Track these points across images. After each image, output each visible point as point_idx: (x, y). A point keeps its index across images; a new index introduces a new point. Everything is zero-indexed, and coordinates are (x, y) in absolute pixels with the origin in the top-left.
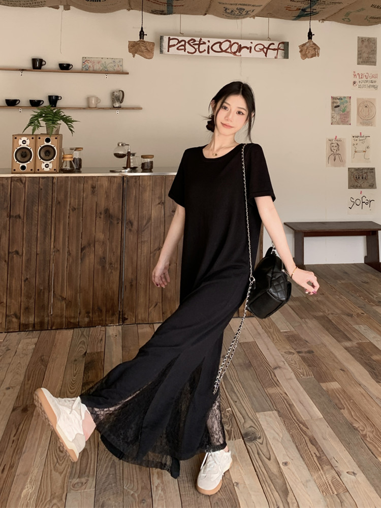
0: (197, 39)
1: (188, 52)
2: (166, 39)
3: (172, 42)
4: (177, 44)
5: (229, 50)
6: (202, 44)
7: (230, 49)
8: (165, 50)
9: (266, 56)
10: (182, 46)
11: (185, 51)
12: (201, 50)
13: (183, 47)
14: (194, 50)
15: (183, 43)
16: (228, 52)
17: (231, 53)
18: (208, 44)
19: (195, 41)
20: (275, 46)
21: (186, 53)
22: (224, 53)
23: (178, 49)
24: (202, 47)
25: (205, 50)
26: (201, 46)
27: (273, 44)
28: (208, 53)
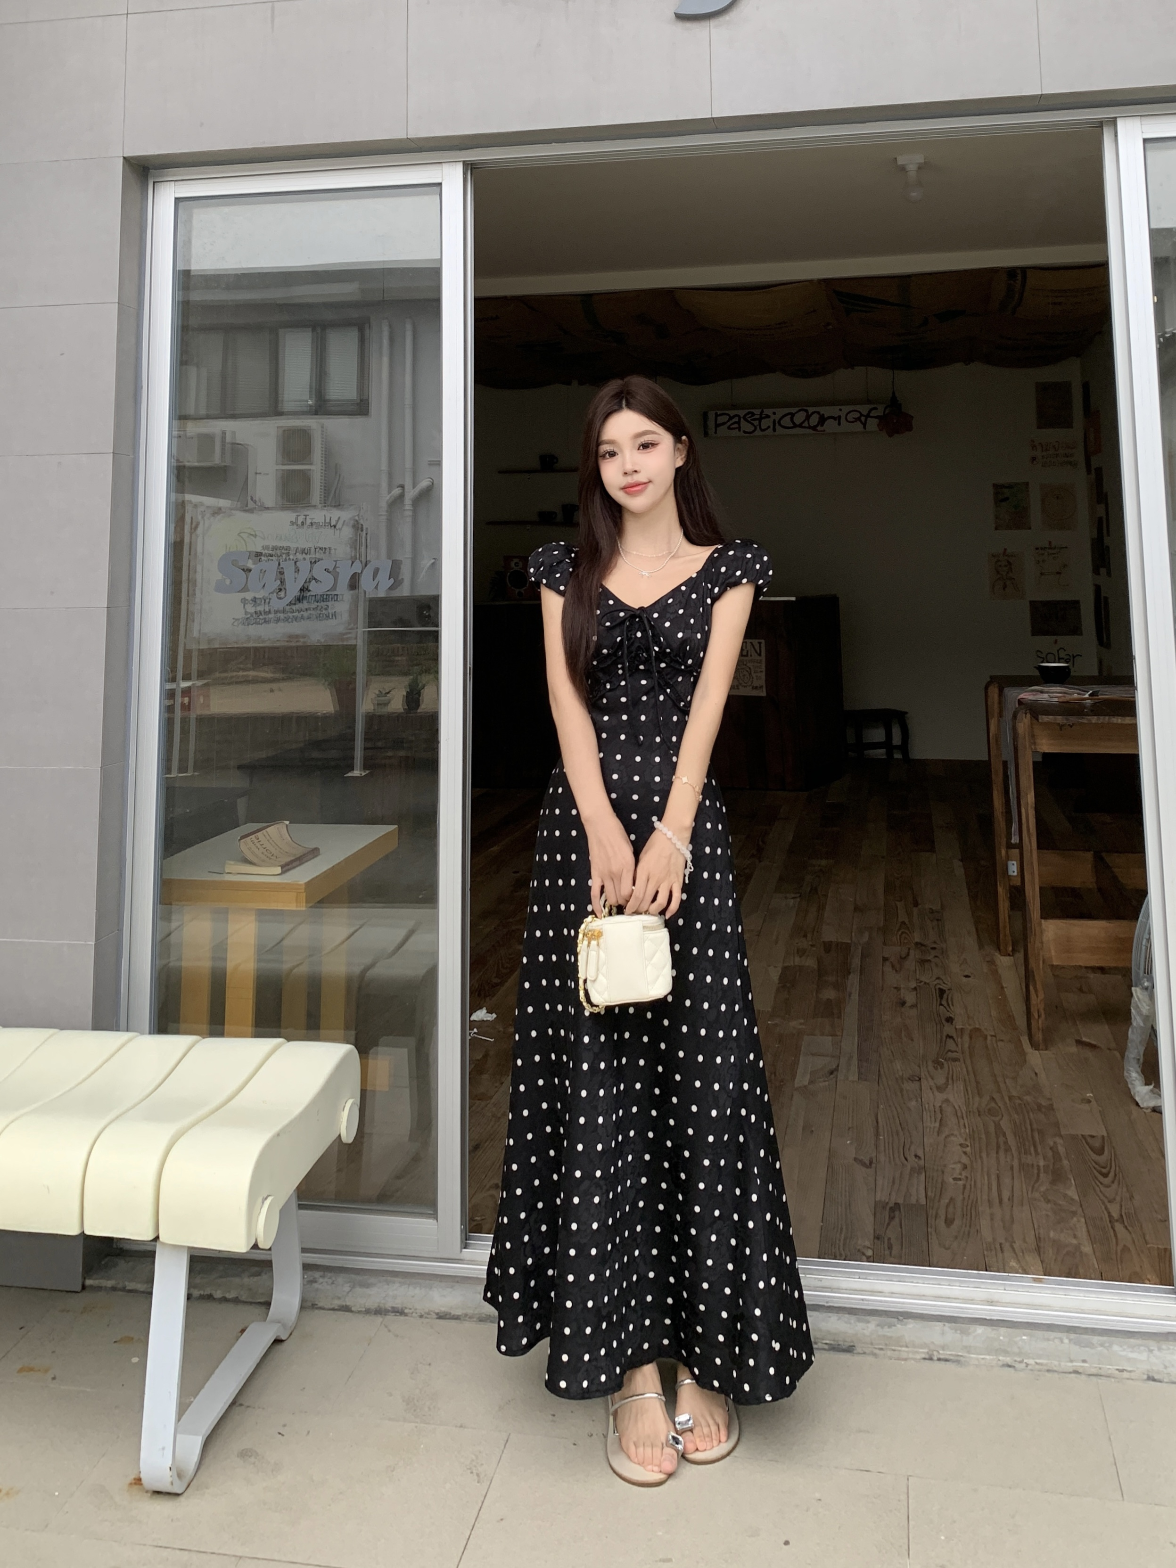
0: (757, 412)
1: (745, 432)
2: (711, 415)
3: (721, 420)
4: (728, 421)
5: (806, 424)
6: (765, 418)
7: (806, 422)
8: (711, 431)
9: (865, 427)
10: (735, 423)
11: (740, 430)
12: (763, 428)
13: (736, 426)
14: (753, 428)
15: (736, 419)
16: (805, 427)
17: (809, 427)
18: (773, 417)
19: (753, 414)
20: (880, 412)
21: (742, 434)
22: (798, 428)
23: (729, 428)
24: (765, 423)
25: (769, 427)
26: (763, 421)
27: (875, 409)
28: (774, 430)
